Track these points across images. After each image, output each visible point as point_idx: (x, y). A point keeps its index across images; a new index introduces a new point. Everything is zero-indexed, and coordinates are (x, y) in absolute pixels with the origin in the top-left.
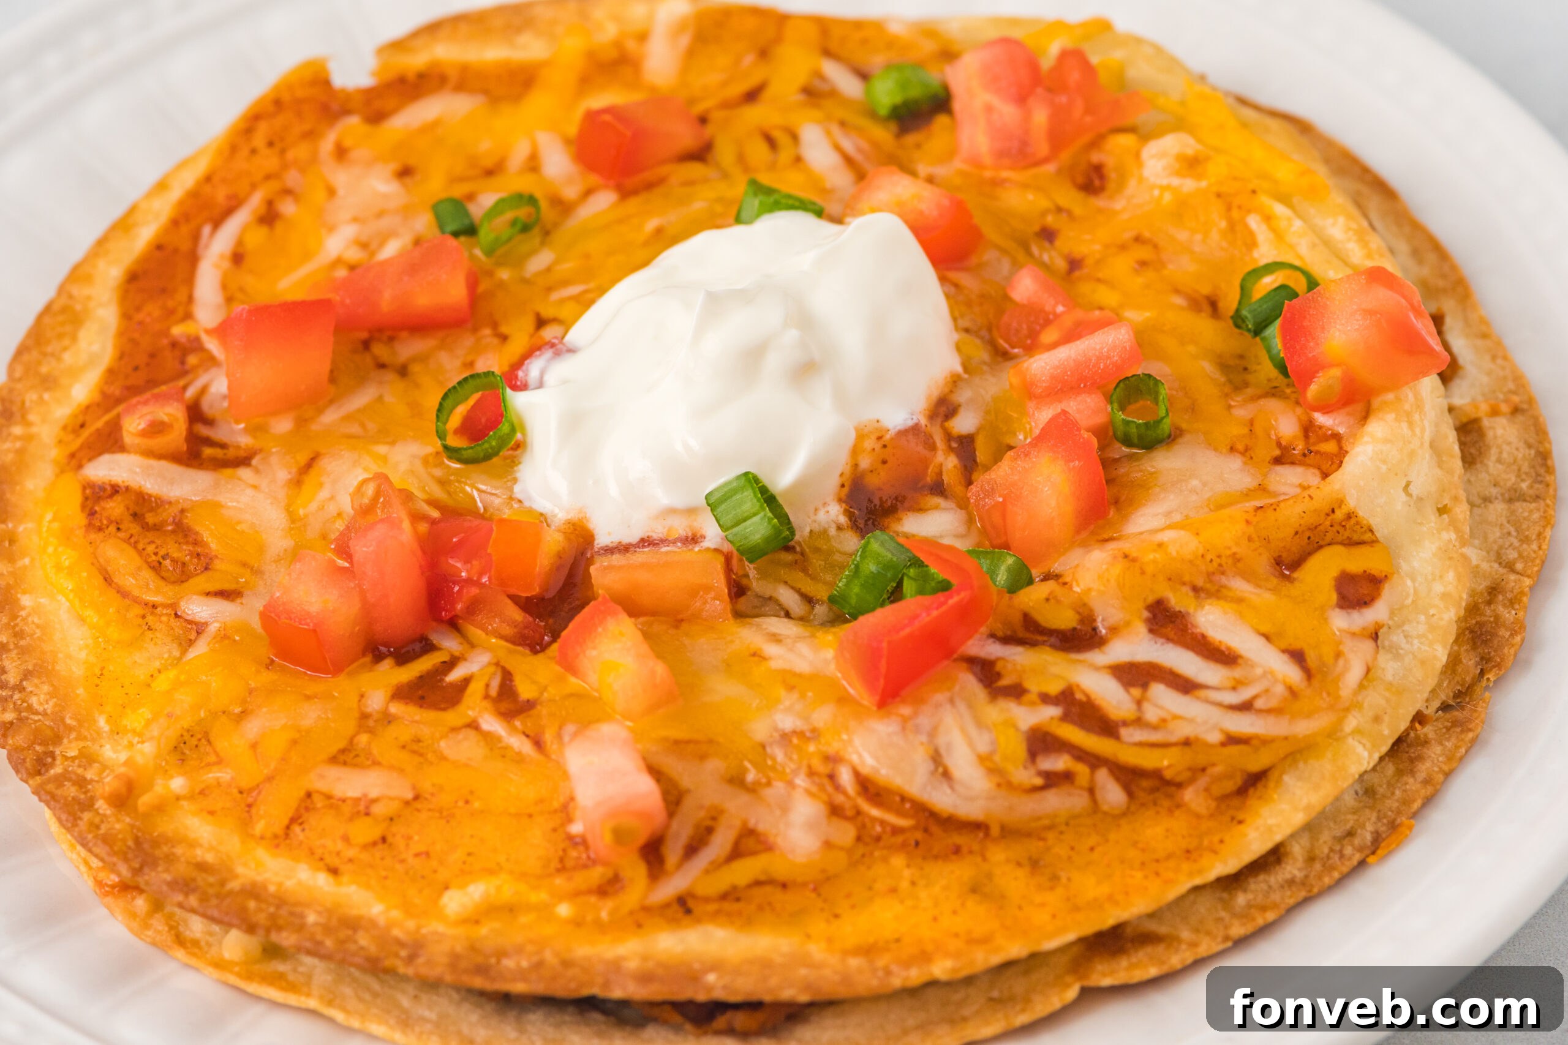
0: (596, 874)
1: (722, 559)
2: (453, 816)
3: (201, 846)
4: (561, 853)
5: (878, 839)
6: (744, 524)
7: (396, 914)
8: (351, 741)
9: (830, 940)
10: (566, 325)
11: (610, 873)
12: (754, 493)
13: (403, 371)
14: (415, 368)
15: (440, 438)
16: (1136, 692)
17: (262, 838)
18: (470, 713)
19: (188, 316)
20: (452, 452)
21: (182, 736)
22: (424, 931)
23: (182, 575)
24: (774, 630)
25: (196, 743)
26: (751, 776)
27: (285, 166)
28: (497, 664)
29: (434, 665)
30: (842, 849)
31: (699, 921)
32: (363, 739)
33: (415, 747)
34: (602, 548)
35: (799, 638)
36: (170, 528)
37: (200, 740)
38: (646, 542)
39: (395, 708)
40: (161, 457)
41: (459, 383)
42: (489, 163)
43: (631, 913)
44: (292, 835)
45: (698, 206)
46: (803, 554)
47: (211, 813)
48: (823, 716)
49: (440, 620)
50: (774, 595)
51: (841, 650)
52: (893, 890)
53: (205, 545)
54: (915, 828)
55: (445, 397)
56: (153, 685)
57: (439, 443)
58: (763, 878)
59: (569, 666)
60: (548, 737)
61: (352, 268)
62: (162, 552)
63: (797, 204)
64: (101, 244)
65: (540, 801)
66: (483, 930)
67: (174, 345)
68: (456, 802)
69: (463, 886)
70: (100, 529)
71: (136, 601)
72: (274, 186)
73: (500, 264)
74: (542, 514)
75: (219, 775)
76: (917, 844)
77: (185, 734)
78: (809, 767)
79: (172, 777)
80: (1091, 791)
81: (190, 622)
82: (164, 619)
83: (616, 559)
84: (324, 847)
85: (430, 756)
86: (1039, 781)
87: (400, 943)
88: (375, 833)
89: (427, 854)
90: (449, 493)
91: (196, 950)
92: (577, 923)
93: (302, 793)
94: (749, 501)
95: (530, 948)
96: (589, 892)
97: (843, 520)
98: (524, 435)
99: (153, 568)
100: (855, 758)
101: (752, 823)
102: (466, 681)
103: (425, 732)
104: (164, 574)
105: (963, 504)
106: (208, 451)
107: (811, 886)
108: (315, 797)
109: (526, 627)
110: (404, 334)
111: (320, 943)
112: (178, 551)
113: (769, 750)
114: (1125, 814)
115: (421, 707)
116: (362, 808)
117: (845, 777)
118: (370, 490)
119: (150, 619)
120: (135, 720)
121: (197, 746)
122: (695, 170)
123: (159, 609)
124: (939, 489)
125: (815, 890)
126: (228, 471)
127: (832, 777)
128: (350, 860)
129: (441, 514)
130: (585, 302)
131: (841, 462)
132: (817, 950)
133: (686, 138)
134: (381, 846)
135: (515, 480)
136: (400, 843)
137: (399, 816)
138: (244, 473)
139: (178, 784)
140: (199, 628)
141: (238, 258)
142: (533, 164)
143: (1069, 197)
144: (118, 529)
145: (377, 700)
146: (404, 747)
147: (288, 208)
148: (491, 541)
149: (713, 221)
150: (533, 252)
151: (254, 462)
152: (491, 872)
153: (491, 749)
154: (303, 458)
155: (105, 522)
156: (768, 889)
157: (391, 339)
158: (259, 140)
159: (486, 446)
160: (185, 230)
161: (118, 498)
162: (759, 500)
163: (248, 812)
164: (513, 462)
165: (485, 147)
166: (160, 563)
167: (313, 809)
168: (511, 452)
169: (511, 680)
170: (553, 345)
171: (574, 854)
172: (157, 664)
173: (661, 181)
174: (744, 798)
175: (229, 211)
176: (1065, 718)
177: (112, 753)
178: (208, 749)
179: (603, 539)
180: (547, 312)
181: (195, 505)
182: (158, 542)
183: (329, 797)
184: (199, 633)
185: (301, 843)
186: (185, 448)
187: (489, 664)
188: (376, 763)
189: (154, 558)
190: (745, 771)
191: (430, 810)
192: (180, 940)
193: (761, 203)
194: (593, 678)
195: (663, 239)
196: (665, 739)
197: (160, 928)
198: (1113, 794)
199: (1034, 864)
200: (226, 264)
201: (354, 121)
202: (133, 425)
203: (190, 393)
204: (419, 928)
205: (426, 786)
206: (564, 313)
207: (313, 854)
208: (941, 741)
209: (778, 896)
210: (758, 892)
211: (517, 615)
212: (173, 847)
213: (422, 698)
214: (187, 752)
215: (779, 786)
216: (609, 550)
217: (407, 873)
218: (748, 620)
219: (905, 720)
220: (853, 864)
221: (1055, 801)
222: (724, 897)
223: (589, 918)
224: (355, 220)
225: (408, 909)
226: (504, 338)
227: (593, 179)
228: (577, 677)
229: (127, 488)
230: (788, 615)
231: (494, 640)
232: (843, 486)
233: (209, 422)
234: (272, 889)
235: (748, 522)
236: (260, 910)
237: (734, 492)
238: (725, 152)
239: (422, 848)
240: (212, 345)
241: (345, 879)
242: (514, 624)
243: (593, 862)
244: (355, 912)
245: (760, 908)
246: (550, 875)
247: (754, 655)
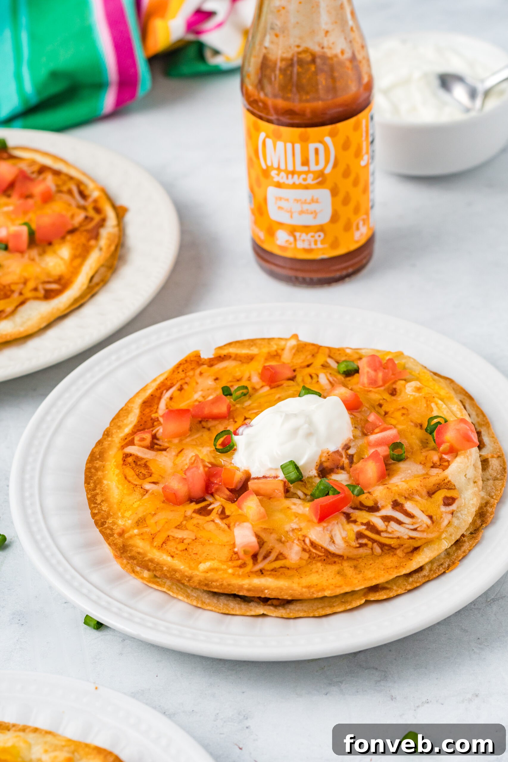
0: (239, 562)
1: (283, 483)
2: (205, 544)
3: (139, 548)
4: (231, 556)
5: (314, 558)
6: (290, 474)
7: (187, 569)
8: (181, 523)
9: (299, 584)
10: (251, 419)
11: (243, 562)
12: (293, 466)
13: (209, 429)
14: (212, 429)
15: (214, 446)
16: (386, 523)
17: (155, 547)
18: (213, 517)
19: (156, 412)
20: (217, 450)
21: (139, 519)
22: (193, 574)
23: (144, 477)
24: (294, 502)
25: (142, 521)
26: (283, 539)
27: (186, 377)
28: (222, 505)
29: (205, 505)
30: (304, 560)
31: (265, 576)
32: (184, 522)
33: (197, 525)
34: (253, 478)
35: (300, 504)
36: (143, 466)
37: (143, 520)
38: (264, 477)
39: (194, 515)
40: (143, 447)
41: (221, 432)
42: (238, 378)
43: (247, 573)
44: (163, 546)
45: (291, 392)
46: (305, 482)
47: (143, 539)
48: (303, 525)
49: (208, 493)
50: (296, 493)
51: (310, 508)
52: (317, 572)
53: (151, 470)
54: (324, 556)
55: (217, 436)
56: (133, 505)
57: (214, 447)
58: (283, 566)
59: (240, 507)
60: (232, 525)
61: (200, 402)
62: (140, 471)
63: (314, 393)
64: (138, 394)
65: (228, 542)
66: (209, 575)
67: (152, 419)
68: (206, 541)
69: (205, 563)
70: (126, 465)
71: (132, 484)
72: (183, 381)
73: (237, 403)
74: (238, 468)
75: (147, 530)
76: (324, 560)
77: (140, 518)
78: (298, 538)
79: (135, 529)
80: (372, 549)
81: (145, 489)
82: (139, 488)
83: (256, 481)
84: (171, 550)
85: (201, 528)
86: (358, 545)
87: (187, 577)
88: (184, 548)
89: (196, 554)
90: (216, 460)
91: (137, 574)
92: (233, 574)
93: (167, 536)
94: (291, 468)
95: (220, 580)
96: (237, 567)
97: (316, 475)
98: (236, 447)
99: (137, 475)
100: (310, 536)
101: (282, 551)
102: (213, 509)
103: (200, 522)
104: (139, 477)
105: (348, 473)
106: (156, 446)
107: (295, 569)
108: (170, 537)
109: (230, 496)
110: (210, 420)
111: (166, 575)
112: (144, 472)
113: (289, 533)
114: (380, 556)
115: (200, 515)
116: (181, 541)
117: (307, 541)
118: (193, 459)
119: (135, 488)
120: (128, 514)
121: (142, 522)
122: (291, 382)
123: (137, 486)
124: (343, 468)
125: (296, 570)
126: (160, 452)
127: (304, 541)
128: (177, 554)
129: (212, 466)
130: (257, 414)
131: (317, 459)
132: (295, 586)
133: (289, 374)
134: (185, 551)
135: (233, 458)
136: (190, 550)
137: (191, 543)
138: (164, 452)
139: (136, 531)
140: (147, 491)
141: (171, 398)
142: (249, 379)
143: (387, 396)
144: (130, 465)
145: (189, 512)
146: (194, 525)
147: (185, 387)
148: (222, 474)
149: (293, 396)
150: (246, 401)
151: (167, 450)
152: (213, 560)
153: (217, 527)
154: (179, 450)
155: (127, 463)
156: (284, 569)
157: (207, 421)
158: (180, 370)
159: (226, 449)
160: (159, 391)
161: (131, 457)
162: (294, 468)
163: (153, 540)
164: (233, 454)
165: (238, 374)
166: (139, 474)
167: (169, 540)
168: (233, 451)
169: (224, 510)
170: (246, 424)
171: (234, 556)
172: (135, 500)
173: (282, 385)
174: (281, 545)
175: (171, 387)
176: (367, 529)
177: (120, 522)
178: (145, 523)
179: (253, 476)
180: (247, 416)
181: (150, 460)
182: (139, 469)
183: (174, 537)
184: (147, 492)
185: (165, 548)
186: (150, 445)
187: (219, 505)
188: (187, 529)
189: (138, 473)
190: (282, 538)
191: (199, 542)
192: (134, 571)
193: (305, 392)
194: (245, 510)
195: (280, 399)
196: (262, 528)
197: (129, 568)
198: (378, 550)
199: (355, 567)
200: (168, 400)
201: (205, 367)
202: (137, 438)
203: (154, 432)
204: (192, 574)
205: (199, 536)
206: (251, 417)
207: (168, 552)
208: (333, 533)
209: (286, 571)
210: (281, 569)
211: (228, 493)
212: (132, 547)
213: (201, 513)
214: (139, 523)
215: (290, 542)
216: (254, 479)
217: (191, 558)
218: (288, 499)
219: (324, 528)
220: (308, 564)
221: (362, 551)
222: (272, 570)
223: (237, 573)
224: (202, 390)
225: (190, 568)
226: (236, 422)
227: (264, 384)
228: (241, 510)
229: (134, 455)
230: (300, 498)
231: (222, 499)
232: (317, 466)
233: (158, 439)
234: (156, 560)
235: (291, 473)
236: (152, 565)
237: (288, 465)
238: (299, 379)
239: (195, 552)
240: (161, 419)
241: (175, 559)
242: (227, 495)
243: (239, 559)
244: (176, 568)
245: (281, 574)
246: (227, 561)
247: (288, 508)
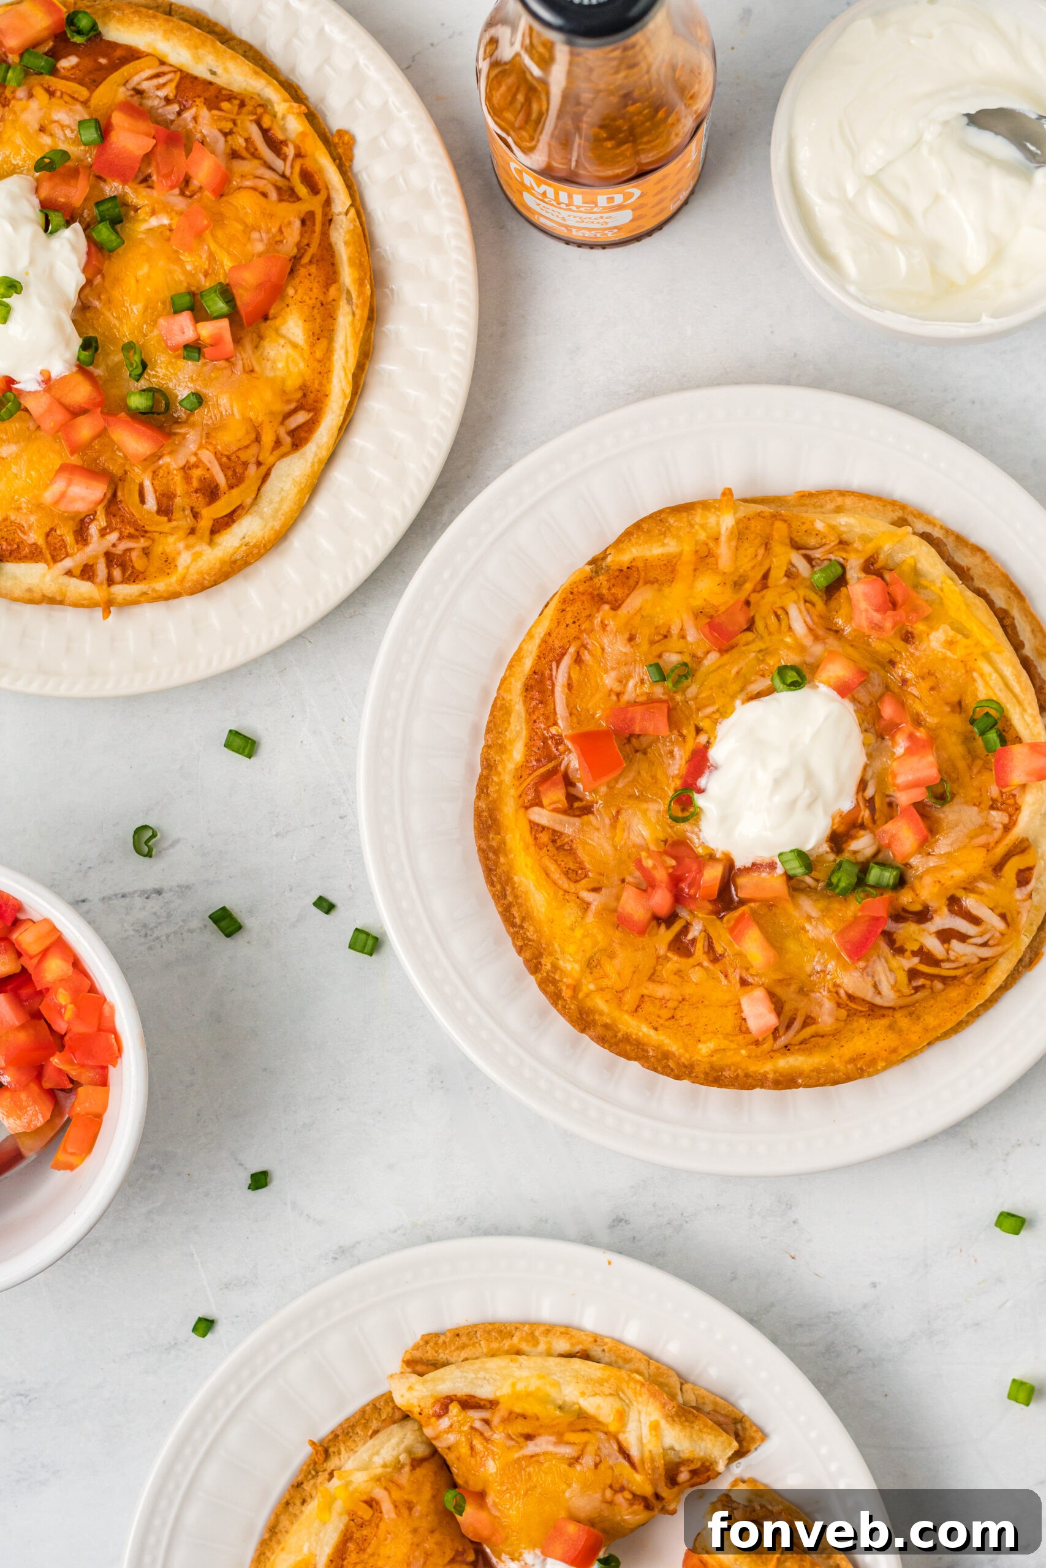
1: (785, 879)
2: (697, 1008)
4: (739, 1025)
5: (855, 1014)
8: (655, 970)
16: (946, 946)
17: (627, 1011)
18: (698, 958)
22: (693, 1060)
23: (577, 878)
24: (807, 911)
25: (595, 965)
27: (581, 632)
28: (705, 932)
29: (680, 929)
30: (842, 1020)
31: (793, 1054)
32: (659, 969)
33: (679, 975)
35: (817, 920)
36: (567, 848)
37: (596, 963)
38: (755, 866)
39: (670, 954)
42: (664, 632)
43: (768, 1052)
44: (638, 1011)
47: (606, 1000)
48: (832, 966)
50: (804, 879)
52: (862, 1032)
53: (583, 862)
54: (868, 1010)
58: (814, 1034)
60: (729, 974)
62: (567, 867)
66: (714, 1059)
67: (552, 737)
68: (698, 1003)
70: (541, 850)
71: (561, 888)
72: (579, 643)
73: (676, 692)
75: (607, 983)
76: (869, 1015)
77: (590, 960)
78: (828, 988)
79: (589, 982)
80: (931, 988)
81: (583, 901)
82: (573, 898)
84: (651, 1018)
85: (686, 979)
86: (913, 992)
88: (670, 1015)
89: (690, 1025)
90: (675, 833)
92: (749, 1056)
93: (640, 995)
96: (752, 1043)
97: (828, 849)
99: (565, 874)
100: (845, 986)
101: (810, 1012)
102: (695, 940)
103: (682, 967)
104: (569, 877)
105: (872, 832)
106: (576, 804)
108: (644, 995)
109: (713, 910)
112: (573, 866)
114: (944, 990)
115: (679, 954)
117: (842, 993)
119: (567, 897)
124: (862, 826)
125: (833, 1036)
126: (586, 817)
127: (837, 993)
128: (661, 1024)
132: (836, 1061)
134: (672, 1019)
135: (700, 829)
136: (680, 1019)
137: (677, 1007)
138: (591, 817)
139: (591, 985)
140: (588, 904)
141: (570, 686)
142: (682, 634)
143: (899, 644)
144: (548, 850)
145: (661, 949)
146: (675, 975)
147: (585, 656)
150: (689, 686)
151: (594, 810)
152: (714, 1032)
153: (708, 975)
154: (614, 813)
155: (542, 845)
156: (817, 1038)
157: (639, 736)
160: (545, 663)
161: (544, 832)
163: (620, 1001)
164: (697, 820)
166: (567, 872)
167: (645, 1001)
168: (696, 817)
169: (712, 942)
170: (708, 765)
172: (573, 920)
173: (736, 645)
174: (805, 1000)
175: (561, 656)
176: (921, 962)
177: (563, 965)
178: (601, 969)
180: (699, 724)
182: (565, 859)
183: (650, 997)
184: (588, 908)
185: (643, 1015)
186: (566, 804)
187: (702, 931)
188: (665, 982)
189: (565, 869)
190: (804, 987)
191: (689, 1006)
198: (938, 985)
199: (911, 1014)
200: (566, 690)
203: (563, 767)
204: (691, 1059)
205: (686, 993)
207: (647, 1021)
208: (876, 979)
209: (819, 1040)
210: (813, 1039)
213: (678, 948)
214: (593, 969)
217: (683, 1031)
219: (862, 969)
220: (846, 1024)
221: (919, 995)
222: (801, 1043)
223: (754, 1054)
225: (686, 1048)
226: (683, 738)
227: (708, 644)
229: (547, 827)
230: (809, 888)
231: (701, 916)
233: (573, 785)
234: (634, 1037)
238: (760, 625)
239: (688, 1022)
241: (660, 1032)
242: (709, 909)
244: (666, 1049)
246: (736, 1035)
247: (802, 929)
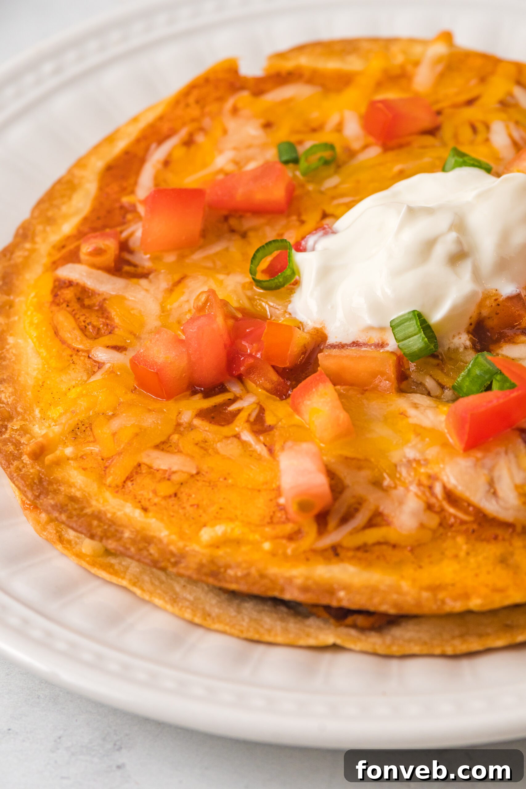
0: (289, 528)
1: (395, 358)
2: (216, 486)
3: (75, 487)
4: (272, 514)
5: (452, 526)
6: (409, 339)
7: (174, 537)
8: (168, 438)
9: (414, 581)
10: (336, 217)
11: (296, 528)
12: (418, 322)
13: (244, 235)
14: (251, 234)
15: (251, 274)
17: (110, 486)
18: (237, 429)
19: (132, 192)
20: (258, 283)
21: (78, 424)
22: (187, 549)
23: (98, 334)
24: (416, 401)
25: (84, 429)
26: (386, 482)
27: (203, 115)
28: (258, 404)
29: (224, 400)
30: (430, 529)
31: (342, 561)
32: (175, 437)
33: (203, 445)
34: (329, 345)
35: (428, 407)
36: (96, 308)
37: (87, 428)
38: (355, 344)
39: (197, 422)
40: (99, 268)
41: (267, 244)
42: (314, 125)
43: (305, 552)
44: (126, 486)
45: (426, 160)
46: (442, 360)
47: (84, 469)
48: (432, 452)
49: (232, 375)
50: (423, 382)
51: (448, 416)
52: (456, 556)
53: (112, 319)
54: (474, 522)
55: (258, 251)
56: (68, 394)
57: (250, 276)
58: (381, 540)
59: (296, 410)
60: (276, 447)
61: (227, 174)
62: (88, 321)
63: (476, 164)
64: (96, 148)
65: (266, 483)
66: (220, 552)
67: (122, 207)
68: (219, 478)
69: (213, 526)
70: (58, 305)
71: (69, 346)
72: (196, 125)
73: (310, 181)
74: (301, 322)
75: (92, 448)
76: (474, 531)
77: (80, 423)
78: (419, 481)
79: (67, 446)
81: (95, 362)
82: (82, 358)
83: (335, 352)
84: (142, 495)
85: (210, 451)
87: (173, 554)
88: (171, 491)
89: (198, 506)
90: (253, 305)
91: (68, 546)
92: (273, 554)
93: (135, 464)
94: (413, 326)
95: (244, 565)
96: (283, 537)
97: (468, 343)
98: (300, 277)
99: (81, 329)
100: (445, 479)
101: (380, 508)
102: (239, 411)
103: (210, 436)
104: (87, 333)
106: (126, 268)
107: (409, 548)
108: (143, 466)
109: (279, 385)
110: (248, 215)
111: (128, 549)
112: (98, 322)
113: (399, 469)
115: (210, 422)
116: (167, 476)
117: (438, 489)
118: (203, 298)
119: (74, 357)
120: (55, 412)
121: (84, 431)
122: (429, 140)
123: (81, 352)
125: (411, 550)
126: (135, 280)
127: (431, 488)
128: (155, 504)
129: (243, 316)
130: (349, 206)
131: (472, 311)
132: (406, 585)
133: (426, 122)
134: (173, 498)
135: (290, 302)
136: (184, 497)
137: (187, 483)
138: (144, 282)
139: (69, 450)
140: (100, 365)
141: (166, 163)
142: (339, 128)
144: (68, 306)
145: (187, 416)
146: (197, 444)
147: (199, 137)
148: (264, 333)
149: (430, 169)
150: (329, 176)
151: (151, 276)
152: (231, 520)
153: (245, 451)
154: (177, 277)
155: (62, 301)
156: (384, 547)
157: (241, 217)
158: (191, 100)
159: (277, 281)
160: (143, 145)
161: (71, 288)
162: (419, 327)
163: (105, 471)
164: (292, 291)
165: (315, 115)
166: (86, 327)
167: (140, 473)
168: (292, 286)
169: (264, 413)
170: (324, 229)
171: (279, 515)
172: (73, 383)
173: (408, 144)
174: (380, 494)
175: (167, 137)
177: (38, 429)
178: (90, 433)
179: (332, 340)
180: (329, 210)
181: (113, 297)
182: (87, 315)
183: (150, 467)
184: (99, 368)
185: (130, 491)
186: (113, 265)
187: (254, 403)
188: (180, 452)
189: (83, 324)
190: (384, 479)
191: (204, 481)
192: (61, 539)
193: (456, 161)
194: (306, 417)
195: (402, 175)
196: (340, 456)
197: (51, 531)
200: (160, 166)
201: (245, 94)
202: (86, 248)
203: (124, 235)
205: (205, 467)
206: (337, 212)
207: (136, 498)
208: (496, 475)
210: (377, 548)
211: (275, 377)
212: (60, 485)
213: (213, 418)
214: (79, 434)
215: (401, 489)
216: (333, 346)
217: (185, 515)
218: (404, 394)
219: (478, 460)
220: (435, 539)
222: (358, 549)
223: (281, 551)
224: (234, 148)
225: (182, 535)
226: (302, 222)
227: (371, 139)
228: (300, 416)
229: (78, 284)
230: (429, 394)
231: (260, 390)
232: (471, 324)
233: (131, 252)
234: (109, 515)
236: (100, 526)
237: (406, 320)
238: (447, 132)
239: (195, 502)
240: (141, 209)
241: (150, 514)
242: (272, 382)
243: (288, 520)
244: (152, 534)
245: (378, 557)
246: (263, 525)
247: (401, 414)
